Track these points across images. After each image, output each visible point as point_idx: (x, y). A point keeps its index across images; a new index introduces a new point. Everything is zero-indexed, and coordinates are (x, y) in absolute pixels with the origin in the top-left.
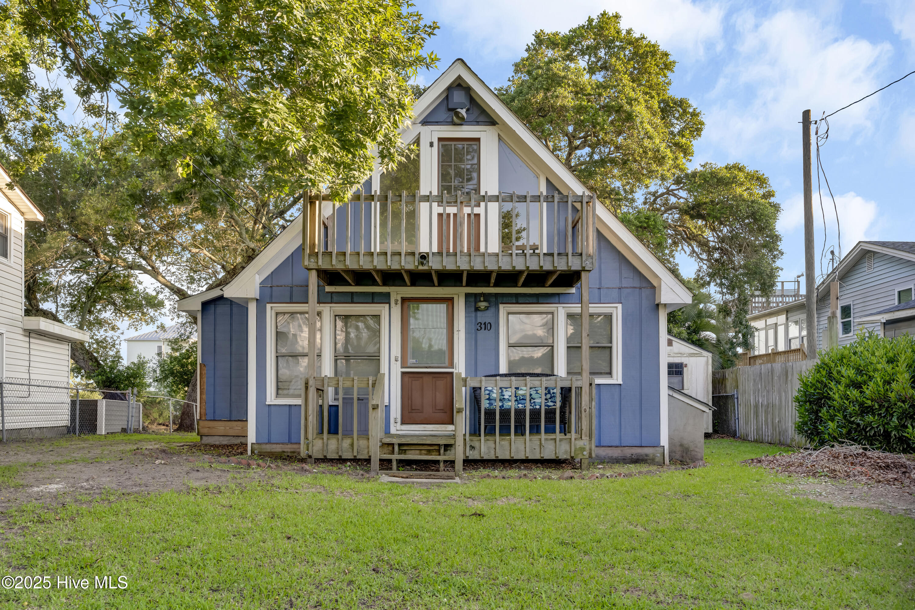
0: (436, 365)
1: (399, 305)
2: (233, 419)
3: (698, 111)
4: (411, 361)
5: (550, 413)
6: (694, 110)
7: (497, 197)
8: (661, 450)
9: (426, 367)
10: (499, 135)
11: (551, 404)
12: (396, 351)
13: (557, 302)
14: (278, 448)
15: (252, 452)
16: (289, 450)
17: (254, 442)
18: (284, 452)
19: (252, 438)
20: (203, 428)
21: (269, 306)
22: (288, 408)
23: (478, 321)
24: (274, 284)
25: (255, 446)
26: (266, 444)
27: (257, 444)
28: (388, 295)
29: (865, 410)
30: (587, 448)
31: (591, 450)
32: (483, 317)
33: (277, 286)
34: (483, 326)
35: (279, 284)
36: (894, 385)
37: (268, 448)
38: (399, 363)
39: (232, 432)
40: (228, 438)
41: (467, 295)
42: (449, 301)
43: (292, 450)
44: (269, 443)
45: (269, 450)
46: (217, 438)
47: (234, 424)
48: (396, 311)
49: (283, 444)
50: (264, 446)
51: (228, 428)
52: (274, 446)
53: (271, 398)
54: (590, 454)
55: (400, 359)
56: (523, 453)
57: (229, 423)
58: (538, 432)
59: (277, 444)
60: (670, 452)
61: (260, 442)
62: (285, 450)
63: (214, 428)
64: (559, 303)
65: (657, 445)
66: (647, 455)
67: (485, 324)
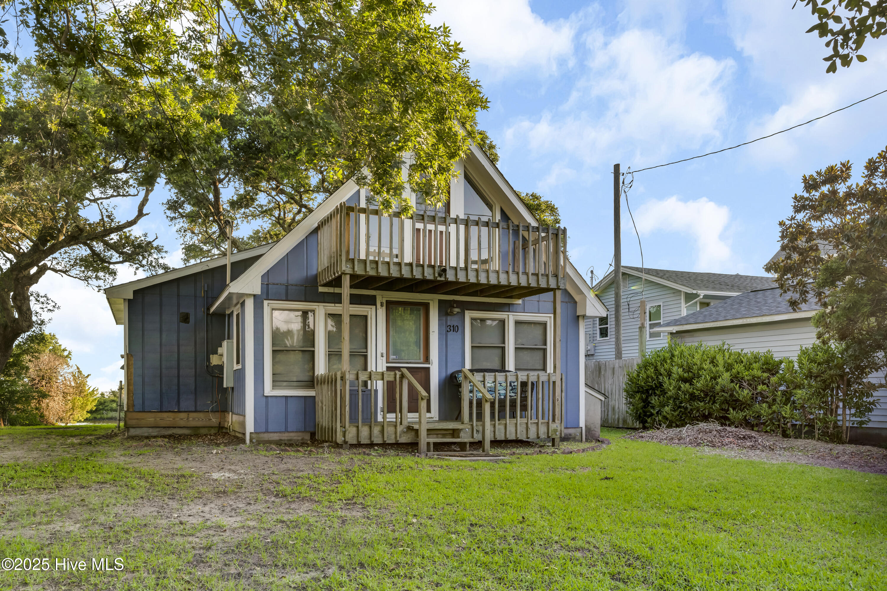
0: (413, 361)
1: (384, 308)
2: (164, 410)
3: (494, 143)
4: (392, 357)
5: (513, 403)
6: (491, 142)
7: (487, 223)
8: (579, 430)
9: (407, 363)
10: (465, 166)
11: (513, 394)
12: (382, 348)
13: (507, 310)
14: (275, 437)
15: (251, 441)
16: (286, 438)
17: (253, 431)
18: (281, 440)
19: (250, 427)
20: (130, 419)
21: (266, 302)
22: (284, 399)
23: (448, 324)
24: (271, 281)
25: (253, 435)
26: (264, 433)
27: (255, 433)
28: (374, 297)
29: (693, 397)
30: (559, 430)
31: (561, 431)
32: (453, 321)
33: (274, 284)
34: (452, 328)
35: (276, 282)
36: (720, 380)
37: (266, 437)
38: (384, 359)
39: (163, 423)
40: (158, 429)
41: (440, 301)
42: (426, 306)
43: (289, 438)
44: (267, 432)
45: (267, 439)
46: (145, 430)
47: (165, 415)
48: (382, 312)
49: (280, 432)
50: (262, 435)
51: (158, 419)
52: (272, 435)
53: (268, 390)
54: (561, 434)
55: (385, 355)
56: (514, 435)
57: (160, 414)
58: (505, 417)
59: (274, 432)
60: (586, 431)
61: (258, 431)
62: (283, 438)
63: (143, 419)
64: (509, 311)
65: (577, 427)
66: (570, 435)
67: (453, 326)
